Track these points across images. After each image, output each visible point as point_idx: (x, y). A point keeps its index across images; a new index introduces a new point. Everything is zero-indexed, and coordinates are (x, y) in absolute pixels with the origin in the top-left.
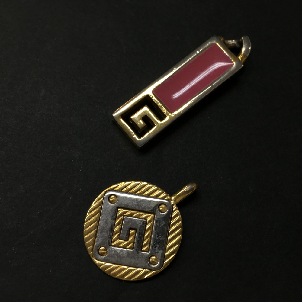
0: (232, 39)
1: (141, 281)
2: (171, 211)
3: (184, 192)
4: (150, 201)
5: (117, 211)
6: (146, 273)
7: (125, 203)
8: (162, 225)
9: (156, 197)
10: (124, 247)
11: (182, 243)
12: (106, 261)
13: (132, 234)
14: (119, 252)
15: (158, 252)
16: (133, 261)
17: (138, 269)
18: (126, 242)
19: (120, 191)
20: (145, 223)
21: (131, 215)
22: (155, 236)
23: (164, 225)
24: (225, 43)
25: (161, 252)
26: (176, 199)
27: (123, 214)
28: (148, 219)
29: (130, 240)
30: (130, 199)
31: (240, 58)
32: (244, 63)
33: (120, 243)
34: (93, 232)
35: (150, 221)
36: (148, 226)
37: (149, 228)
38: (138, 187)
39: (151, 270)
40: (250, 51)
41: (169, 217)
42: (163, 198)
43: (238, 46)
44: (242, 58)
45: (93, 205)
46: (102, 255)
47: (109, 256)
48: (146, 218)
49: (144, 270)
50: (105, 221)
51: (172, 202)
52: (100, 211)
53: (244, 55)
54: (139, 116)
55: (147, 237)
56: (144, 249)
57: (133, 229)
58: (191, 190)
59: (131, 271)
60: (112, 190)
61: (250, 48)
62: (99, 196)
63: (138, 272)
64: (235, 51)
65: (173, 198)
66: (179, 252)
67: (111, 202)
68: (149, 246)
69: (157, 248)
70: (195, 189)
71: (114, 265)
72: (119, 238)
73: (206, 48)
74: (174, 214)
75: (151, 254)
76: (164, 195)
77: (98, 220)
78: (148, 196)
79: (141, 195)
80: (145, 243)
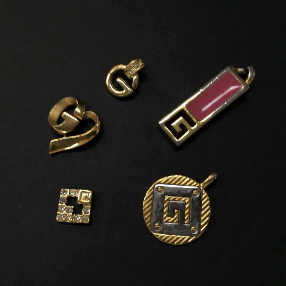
0: (240, 68)
1: (186, 244)
2: (201, 194)
3: (209, 180)
4: (187, 189)
5: (164, 198)
6: (189, 239)
7: (169, 192)
8: (197, 205)
9: (190, 185)
10: (172, 222)
11: (211, 216)
12: (161, 232)
13: (177, 212)
14: (169, 226)
15: (196, 224)
16: (180, 231)
17: (183, 237)
18: (173, 219)
19: (164, 183)
20: (185, 204)
21: (174, 200)
22: (193, 213)
23: (198, 205)
24: (235, 71)
25: (198, 223)
26: (203, 185)
27: (168, 199)
28: (186, 201)
29: (175, 216)
30: (173, 188)
31: (247, 82)
32: (250, 86)
33: (169, 220)
34: (149, 214)
35: (188, 203)
36: (187, 206)
37: (188, 208)
38: (177, 179)
39: (192, 236)
40: (254, 77)
41: (200, 199)
42: (195, 186)
43: (245, 73)
44: (248, 82)
45: (147, 195)
46: (157, 229)
47: (163, 229)
48: (184, 201)
49: (187, 237)
50: (157, 205)
51: (201, 188)
52: (152, 199)
53: (250, 80)
54: (177, 123)
55: (187, 213)
56: (186, 222)
57: (176, 209)
58: (214, 178)
59: (178, 238)
60: (159, 183)
61: (254, 75)
62: (150, 189)
63: (183, 239)
64: (243, 76)
65: (201, 185)
66: (210, 222)
67: (159, 192)
68: (189, 220)
69: (195, 221)
70: (216, 178)
71: (167, 235)
72: (168, 216)
73: (223, 75)
74: (203, 196)
75: (191, 225)
76: (195, 183)
77: (152, 204)
78: (184, 185)
79: (179, 184)
80: (186, 218)
